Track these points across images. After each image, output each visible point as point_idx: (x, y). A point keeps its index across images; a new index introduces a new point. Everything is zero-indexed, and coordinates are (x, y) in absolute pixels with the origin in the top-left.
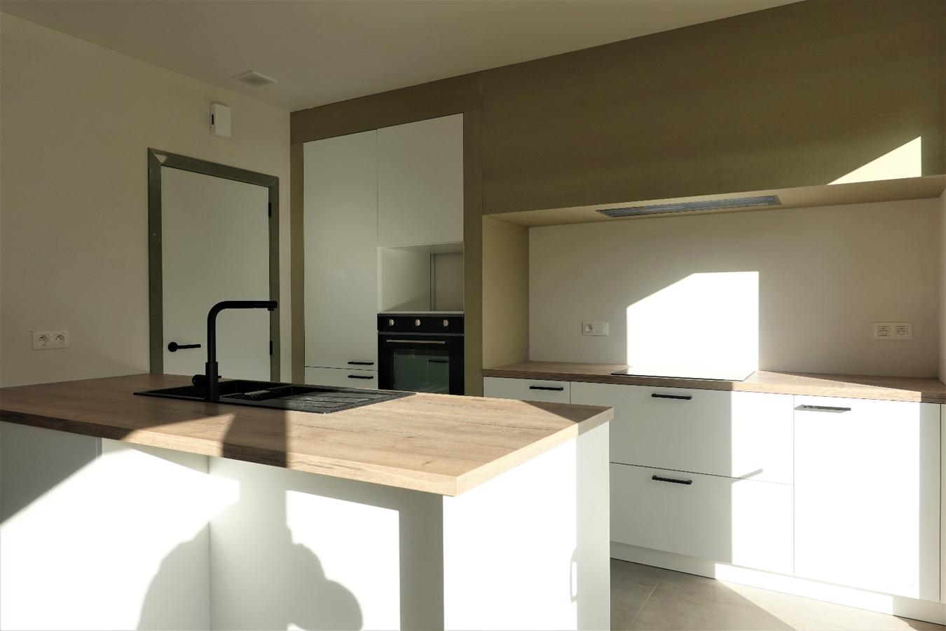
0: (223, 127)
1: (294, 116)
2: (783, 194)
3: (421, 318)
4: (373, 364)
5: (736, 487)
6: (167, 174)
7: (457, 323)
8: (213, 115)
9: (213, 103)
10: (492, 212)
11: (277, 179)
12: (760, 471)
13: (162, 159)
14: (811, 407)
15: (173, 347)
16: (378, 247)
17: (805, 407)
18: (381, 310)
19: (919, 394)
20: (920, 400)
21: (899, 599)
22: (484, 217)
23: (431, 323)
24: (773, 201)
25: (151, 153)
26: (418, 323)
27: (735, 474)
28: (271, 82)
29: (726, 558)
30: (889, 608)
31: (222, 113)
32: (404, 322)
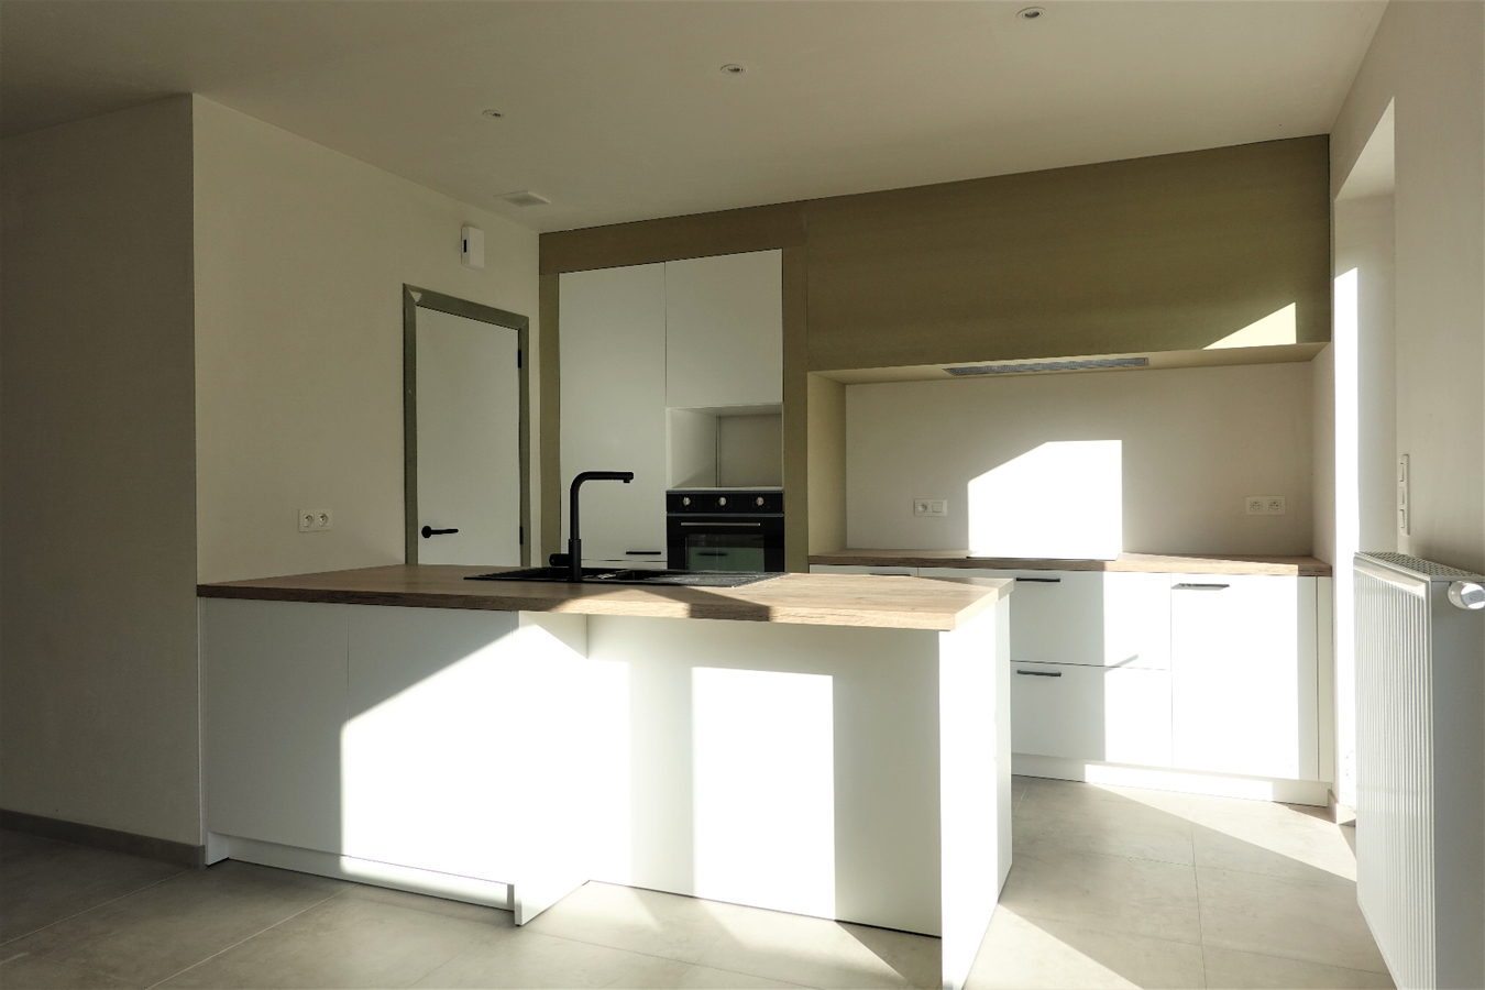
0: (476, 255)
1: (543, 237)
2: (1154, 357)
3: (727, 495)
4: (659, 553)
5: (1109, 676)
6: (421, 314)
7: (775, 501)
8: (465, 242)
9: (465, 225)
10: (819, 368)
11: (527, 319)
12: (1135, 657)
13: (417, 297)
14: (1189, 585)
15: (427, 532)
16: (668, 409)
17: (1183, 585)
18: (670, 486)
19: (1296, 567)
20: (1297, 573)
21: (1279, 782)
22: (809, 374)
23: (741, 501)
24: (1143, 362)
25: (405, 288)
26: (723, 501)
27: (1108, 663)
28: (543, 202)
29: (1098, 756)
30: (1267, 792)
31: (476, 238)
32: (704, 501)
